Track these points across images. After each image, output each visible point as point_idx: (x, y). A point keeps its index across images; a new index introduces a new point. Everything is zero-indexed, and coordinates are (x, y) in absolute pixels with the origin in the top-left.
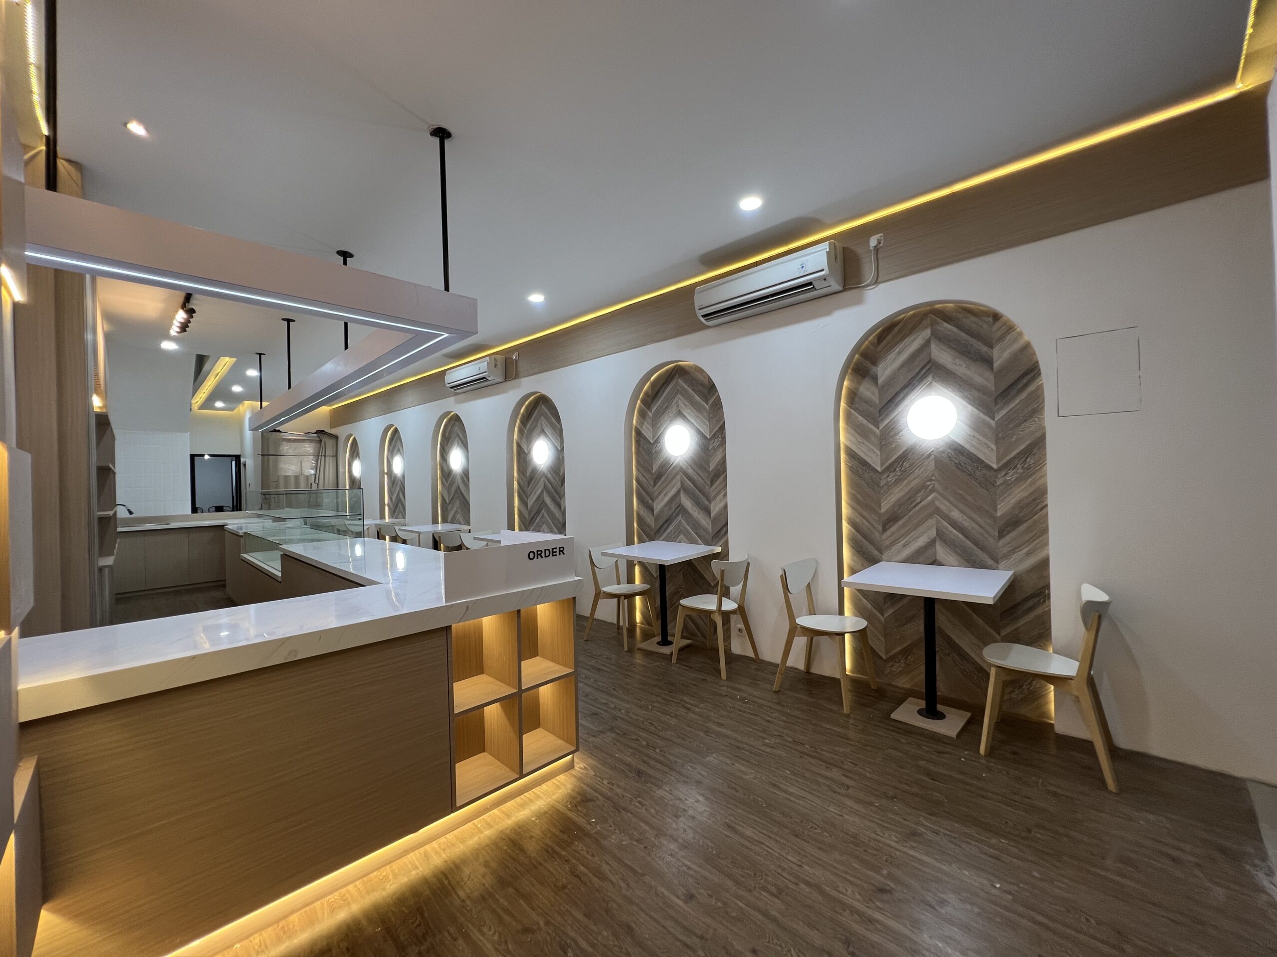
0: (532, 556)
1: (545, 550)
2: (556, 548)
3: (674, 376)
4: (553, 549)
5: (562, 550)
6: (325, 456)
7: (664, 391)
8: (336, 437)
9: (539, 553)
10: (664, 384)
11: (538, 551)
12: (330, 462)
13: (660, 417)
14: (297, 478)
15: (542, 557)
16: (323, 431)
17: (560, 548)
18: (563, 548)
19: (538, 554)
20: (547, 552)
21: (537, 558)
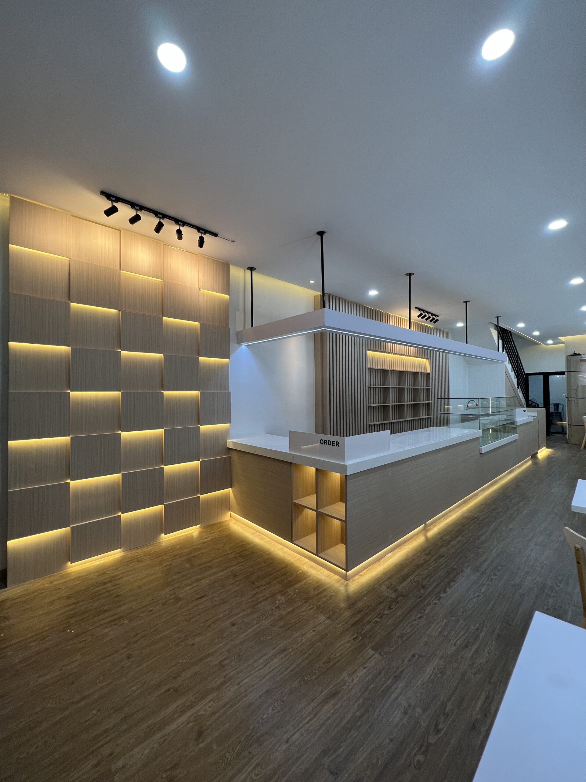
18: (338, 442)
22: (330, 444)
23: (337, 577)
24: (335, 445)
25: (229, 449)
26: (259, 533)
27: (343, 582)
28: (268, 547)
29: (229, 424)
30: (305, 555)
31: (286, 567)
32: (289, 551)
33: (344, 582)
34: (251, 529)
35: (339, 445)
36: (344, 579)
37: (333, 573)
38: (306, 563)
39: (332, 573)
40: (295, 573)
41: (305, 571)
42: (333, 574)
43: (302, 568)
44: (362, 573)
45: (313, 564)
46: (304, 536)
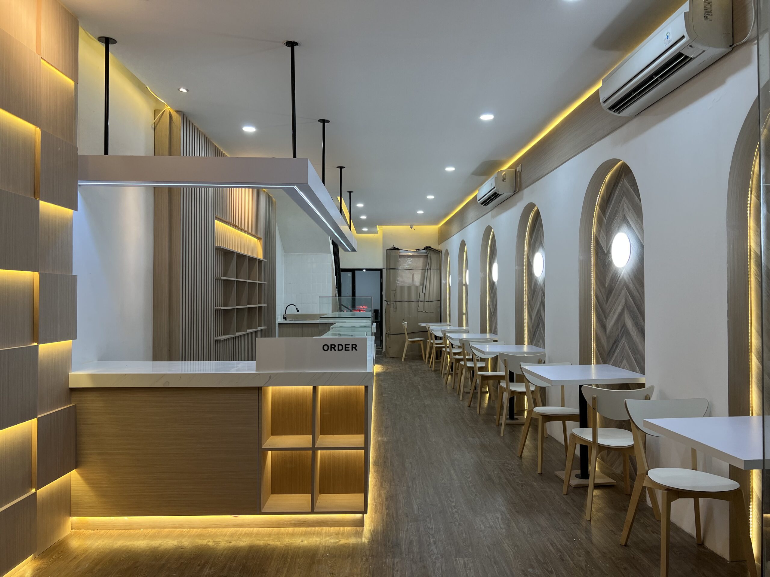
0: (326, 348)
1: (339, 345)
2: (349, 345)
3: (621, 175)
4: (346, 345)
5: (354, 347)
6: (431, 269)
7: (614, 194)
8: (439, 252)
9: (333, 346)
10: (614, 186)
11: (331, 345)
12: (434, 275)
13: (612, 223)
14: (409, 288)
15: (335, 350)
16: (430, 247)
17: (352, 345)
18: (356, 345)
19: (331, 348)
20: (340, 347)
21: (331, 350)
22: (340, 348)
23: (348, 529)
24: (350, 349)
25: (72, 390)
29: (72, 341)
30: (284, 524)
32: (250, 530)
35: (356, 348)
36: (359, 527)
37: (340, 527)
45: (303, 529)
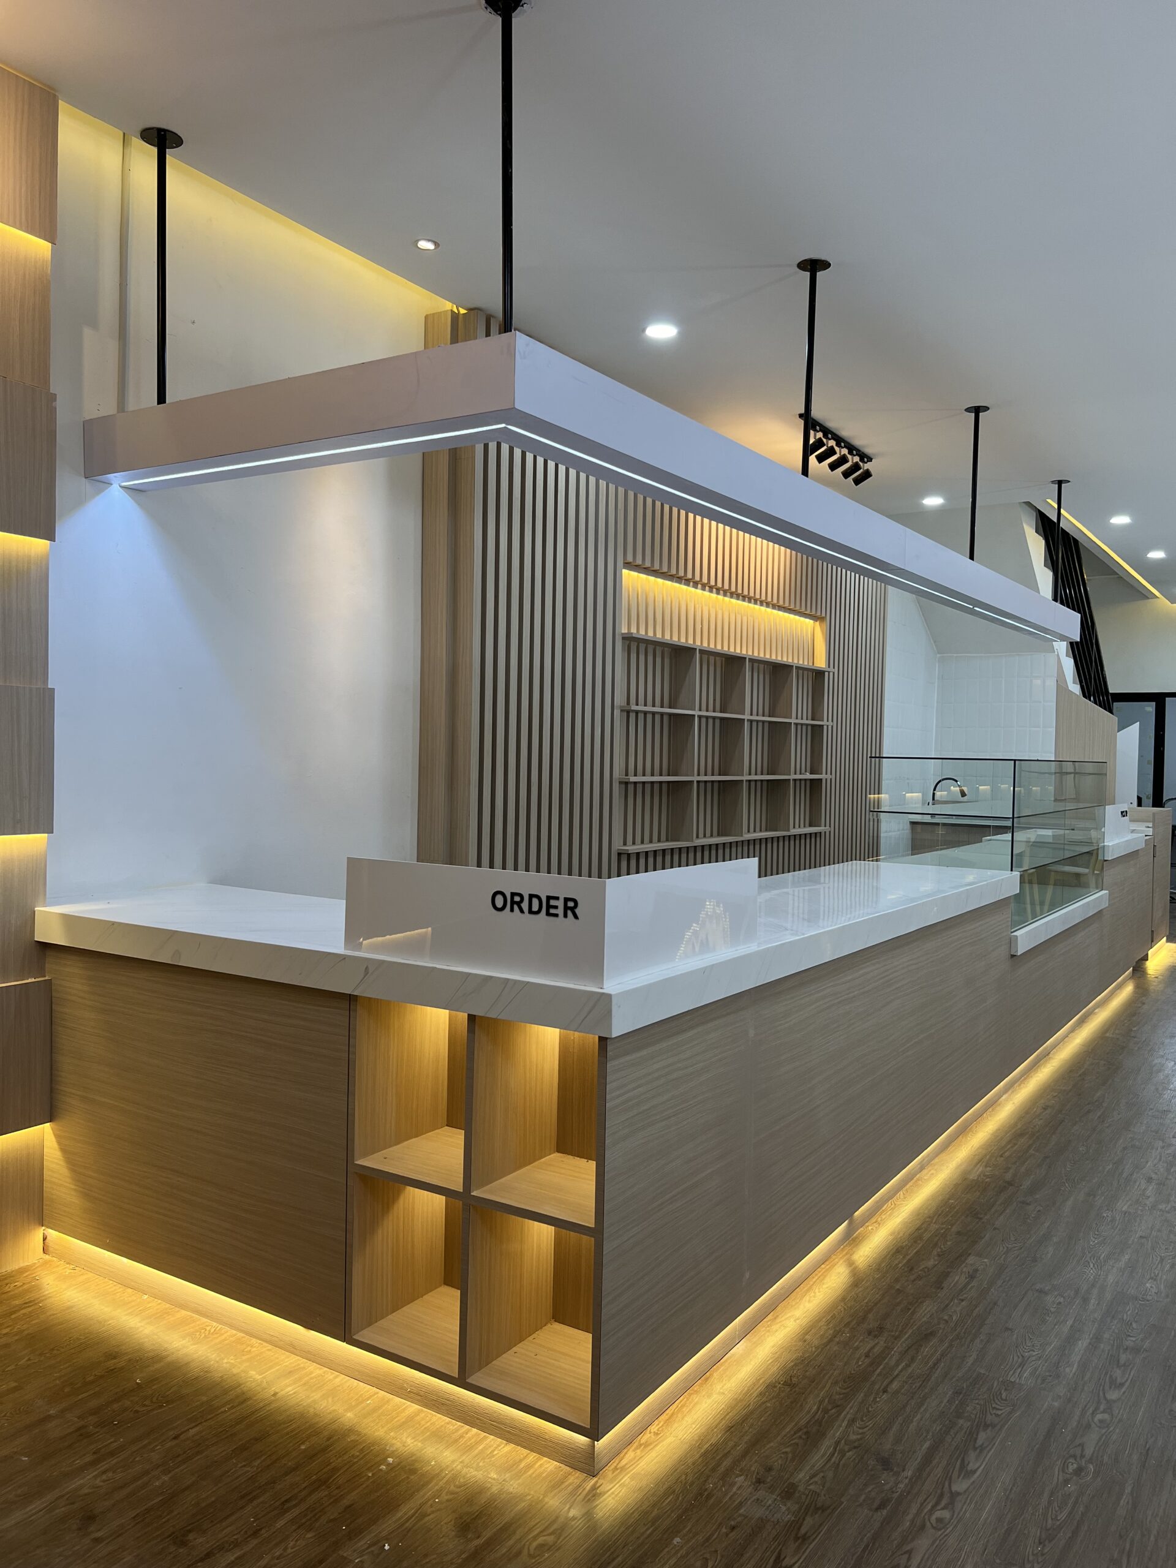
18: (576, 901)
22: (535, 908)
23: (548, 1465)
25: (45, 946)
26: (184, 1313)
27: (578, 1482)
28: (235, 1371)
29: (46, 835)
30: (402, 1388)
31: (324, 1450)
32: (330, 1375)
33: (584, 1481)
34: (146, 1297)
35: (577, 911)
36: (582, 1471)
37: (532, 1450)
38: (411, 1418)
39: (525, 1452)
40: (369, 1469)
41: (413, 1455)
42: (533, 1456)
43: (398, 1444)
44: (645, 1437)
45: (440, 1420)
46: (395, 1308)
